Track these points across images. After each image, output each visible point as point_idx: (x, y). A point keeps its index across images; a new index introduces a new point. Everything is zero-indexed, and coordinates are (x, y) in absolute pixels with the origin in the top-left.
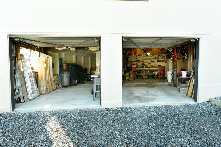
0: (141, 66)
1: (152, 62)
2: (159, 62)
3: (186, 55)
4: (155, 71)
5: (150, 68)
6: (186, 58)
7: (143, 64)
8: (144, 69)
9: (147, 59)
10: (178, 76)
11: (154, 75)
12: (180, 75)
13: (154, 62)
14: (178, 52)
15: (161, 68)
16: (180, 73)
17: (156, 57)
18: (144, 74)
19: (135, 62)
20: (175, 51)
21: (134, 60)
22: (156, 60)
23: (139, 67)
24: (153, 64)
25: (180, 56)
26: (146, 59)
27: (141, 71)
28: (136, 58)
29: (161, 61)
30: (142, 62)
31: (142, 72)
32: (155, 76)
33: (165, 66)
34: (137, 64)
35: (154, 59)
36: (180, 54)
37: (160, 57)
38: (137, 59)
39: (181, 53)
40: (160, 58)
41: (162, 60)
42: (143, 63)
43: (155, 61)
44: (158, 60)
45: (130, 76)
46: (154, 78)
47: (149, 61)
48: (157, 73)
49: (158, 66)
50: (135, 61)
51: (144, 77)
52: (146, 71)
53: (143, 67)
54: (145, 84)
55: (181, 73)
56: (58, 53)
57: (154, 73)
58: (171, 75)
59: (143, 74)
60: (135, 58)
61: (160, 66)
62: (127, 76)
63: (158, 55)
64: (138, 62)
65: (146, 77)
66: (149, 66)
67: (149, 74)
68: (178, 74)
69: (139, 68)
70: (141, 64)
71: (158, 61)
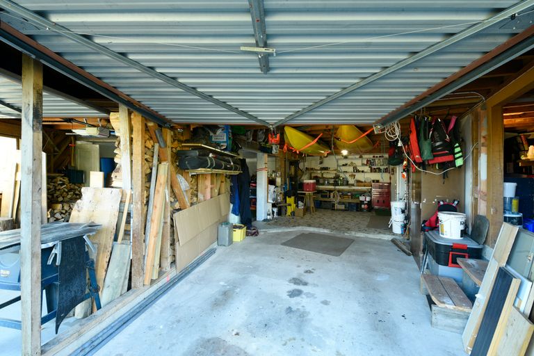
0: (332, 181)
1: (358, 171)
2: (375, 172)
3: (457, 150)
4: (363, 193)
5: (353, 185)
6: (459, 162)
7: (337, 177)
8: (337, 187)
9: (346, 164)
10: (423, 230)
11: (362, 202)
12: (434, 225)
13: (363, 172)
14: (426, 139)
15: (381, 187)
16: (433, 219)
17: (368, 161)
18: (338, 201)
19: (319, 172)
20: (413, 137)
21: (318, 167)
22: (367, 169)
23: (328, 182)
24: (359, 177)
25: (435, 156)
26: (343, 165)
27: (330, 191)
28: (321, 163)
29: (379, 170)
30: (335, 172)
31: (332, 194)
32: (363, 206)
33: (390, 183)
34: (324, 176)
35: (363, 165)
36: (433, 149)
37: (376, 161)
38: (324, 165)
39: (438, 144)
40: (379, 163)
41: (382, 168)
42: (338, 174)
43: (365, 171)
44: (373, 167)
45: (297, 206)
46: (362, 210)
47: (351, 169)
48: (368, 199)
49: (373, 181)
50: (319, 169)
51: (337, 206)
52: (343, 193)
53: (336, 184)
54: (326, 231)
55: (437, 220)
56: (98, 146)
57: (362, 198)
58: (403, 212)
59: (336, 200)
60: (318, 162)
61: (378, 181)
62: (290, 205)
63: (371, 156)
64: (326, 171)
65: (343, 207)
66: (351, 181)
67: (350, 201)
68: (424, 222)
69: (329, 184)
70: (333, 176)
71: (373, 170)
